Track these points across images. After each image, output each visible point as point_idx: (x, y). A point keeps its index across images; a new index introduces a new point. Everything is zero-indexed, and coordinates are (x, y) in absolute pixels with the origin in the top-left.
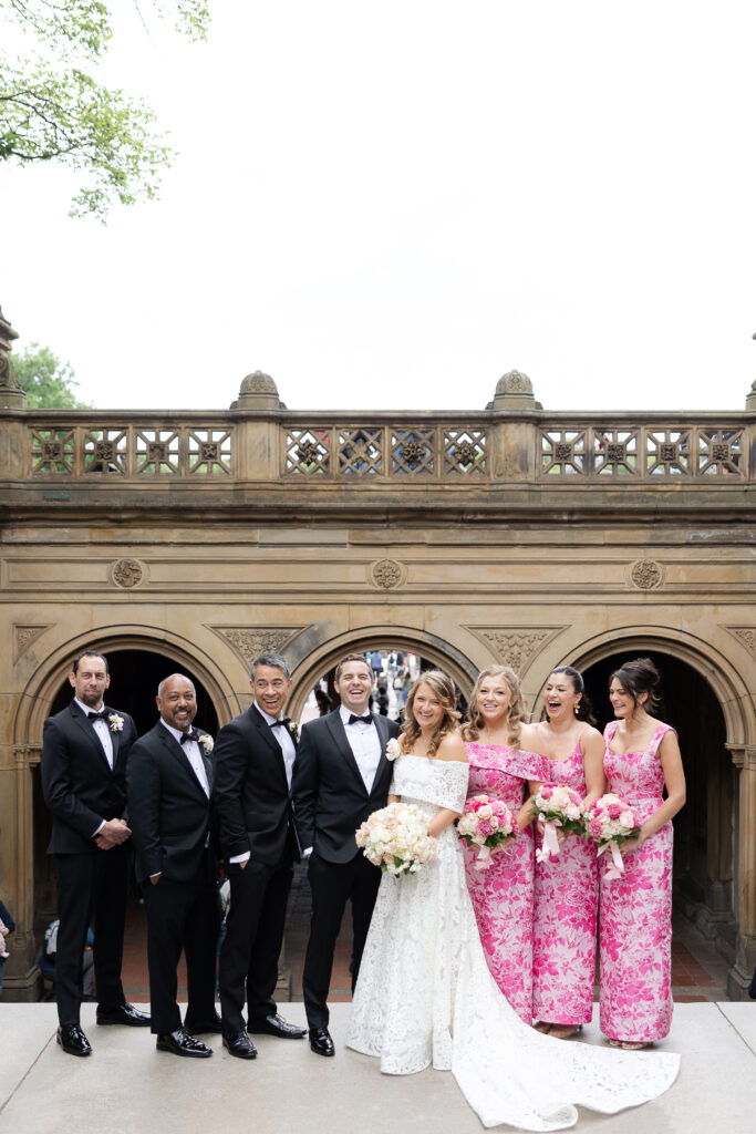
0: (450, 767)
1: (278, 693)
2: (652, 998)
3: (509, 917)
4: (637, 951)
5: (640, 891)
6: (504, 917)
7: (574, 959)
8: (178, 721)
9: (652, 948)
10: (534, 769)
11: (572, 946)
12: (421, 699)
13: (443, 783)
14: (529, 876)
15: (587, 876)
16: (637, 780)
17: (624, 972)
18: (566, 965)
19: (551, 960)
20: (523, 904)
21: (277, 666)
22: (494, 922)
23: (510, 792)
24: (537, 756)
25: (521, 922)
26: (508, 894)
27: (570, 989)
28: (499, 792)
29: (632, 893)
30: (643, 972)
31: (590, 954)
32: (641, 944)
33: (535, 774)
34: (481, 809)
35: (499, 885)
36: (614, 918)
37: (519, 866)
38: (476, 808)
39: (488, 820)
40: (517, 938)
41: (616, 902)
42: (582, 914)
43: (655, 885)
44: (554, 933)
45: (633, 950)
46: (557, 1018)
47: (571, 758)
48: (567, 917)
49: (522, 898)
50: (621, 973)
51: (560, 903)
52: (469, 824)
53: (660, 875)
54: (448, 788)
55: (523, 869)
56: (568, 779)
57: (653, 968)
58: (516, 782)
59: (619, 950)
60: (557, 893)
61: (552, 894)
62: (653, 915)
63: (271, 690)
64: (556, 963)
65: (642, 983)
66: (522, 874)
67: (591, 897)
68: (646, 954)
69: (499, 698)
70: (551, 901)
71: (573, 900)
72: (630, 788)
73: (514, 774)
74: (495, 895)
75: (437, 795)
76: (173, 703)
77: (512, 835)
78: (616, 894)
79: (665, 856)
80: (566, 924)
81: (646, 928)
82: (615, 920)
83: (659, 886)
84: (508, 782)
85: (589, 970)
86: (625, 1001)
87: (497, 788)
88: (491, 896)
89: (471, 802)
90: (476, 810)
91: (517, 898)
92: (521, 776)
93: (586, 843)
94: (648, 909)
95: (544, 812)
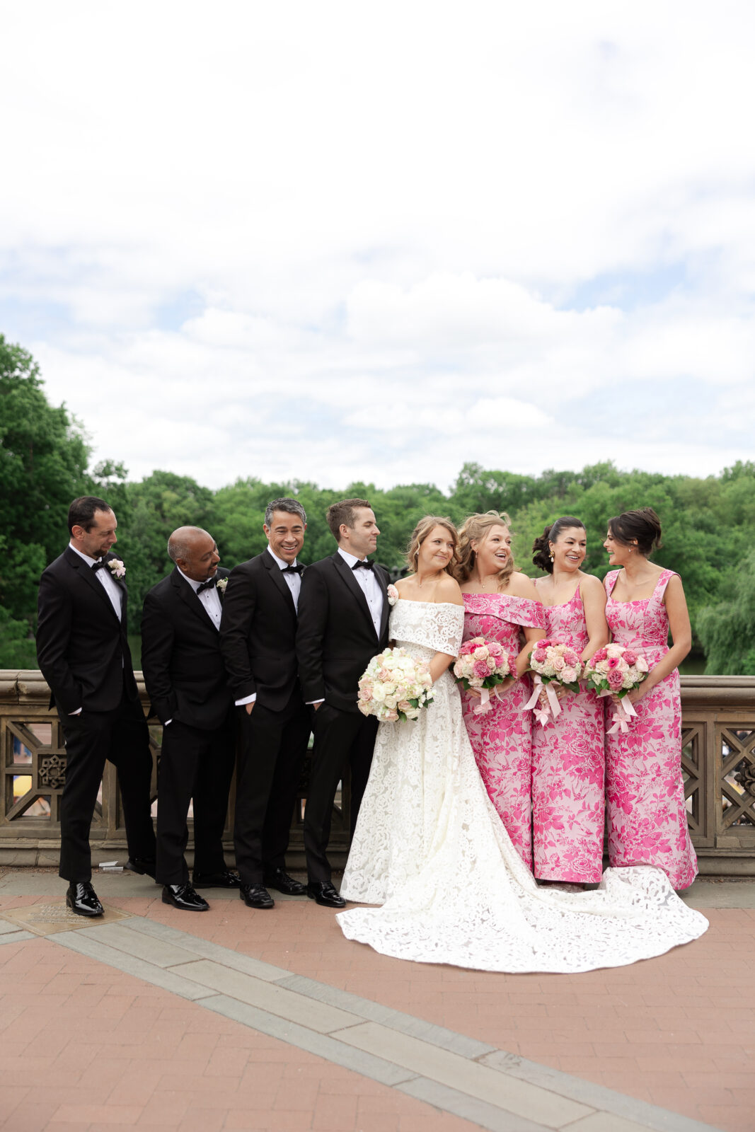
0: (442, 609)
1: (297, 540)
2: (669, 849)
3: (506, 768)
4: (652, 802)
5: (652, 741)
6: (501, 768)
7: (580, 812)
9: (667, 798)
11: (578, 797)
13: (434, 624)
14: (525, 726)
15: (592, 725)
16: (642, 627)
17: (640, 824)
18: (572, 818)
19: (555, 814)
20: (520, 754)
22: (492, 773)
23: (505, 639)
24: (530, 602)
25: (519, 773)
26: (504, 744)
27: (576, 844)
28: (495, 637)
29: (643, 744)
30: (659, 824)
31: (598, 807)
32: (655, 795)
34: (477, 650)
35: (495, 736)
36: (624, 771)
37: (515, 716)
39: (485, 661)
40: (515, 790)
41: (626, 753)
42: (588, 764)
43: (666, 734)
44: (559, 784)
45: (647, 802)
46: (564, 875)
47: (569, 603)
48: (572, 767)
49: (519, 749)
50: (636, 826)
51: (565, 752)
52: (465, 667)
53: (671, 723)
54: (439, 630)
55: (519, 719)
56: (568, 623)
57: (669, 819)
58: (510, 628)
59: (633, 802)
60: (561, 743)
61: (556, 743)
62: (666, 764)
63: (290, 538)
64: (561, 817)
65: (659, 835)
66: (519, 724)
68: (661, 805)
70: (555, 751)
71: (578, 749)
72: (634, 637)
73: (508, 619)
74: (492, 745)
75: (428, 637)
78: (624, 745)
79: (674, 703)
80: (572, 774)
81: (660, 778)
82: (626, 772)
83: (670, 735)
84: (503, 628)
85: (596, 824)
86: (642, 854)
88: (487, 747)
89: (467, 644)
90: (472, 651)
91: (514, 749)
92: (514, 621)
94: (661, 759)
95: (539, 674)
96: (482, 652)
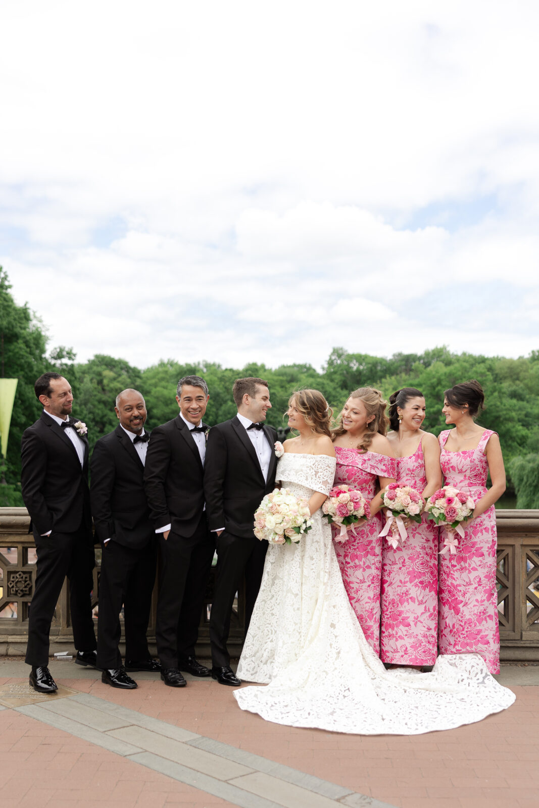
0: (319, 459)
1: (200, 407)
2: (488, 643)
3: (363, 582)
4: (474, 606)
5: (475, 559)
6: (358, 581)
7: (422, 613)
8: (134, 427)
9: (486, 603)
10: (384, 468)
11: (421, 603)
13: (312, 470)
14: (378, 550)
15: (431, 548)
16: (469, 471)
17: (465, 623)
18: (416, 618)
19: (404, 615)
20: (374, 572)
21: (200, 387)
22: (351, 585)
23: (364, 485)
24: (386, 458)
25: (372, 585)
26: (362, 563)
27: (420, 637)
28: (356, 484)
29: (468, 561)
30: (480, 623)
31: (434, 609)
32: (477, 600)
33: (385, 471)
34: (341, 495)
35: (355, 557)
36: (454, 582)
37: (370, 542)
38: (338, 494)
39: (346, 504)
40: (369, 598)
41: (455, 569)
42: (427, 578)
43: (486, 553)
44: (406, 594)
45: (471, 605)
46: (410, 660)
47: (414, 455)
48: (416, 581)
49: (373, 567)
50: (463, 624)
51: (410, 570)
52: (331, 506)
53: (490, 545)
54: (316, 475)
55: (373, 544)
56: (413, 471)
57: (487, 619)
58: (369, 477)
59: (460, 606)
60: (408, 562)
61: (403, 562)
62: (486, 577)
63: (194, 404)
64: (408, 618)
65: (479, 632)
66: (373, 548)
67: (434, 564)
68: (482, 608)
69: (355, 417)
70: (403, 568)
71: (421, 567)
72: (462, 478)
73: (368, 470)
74: (352, 564)
75: (307, 479)
76: (129, 414)
77: (364, 517)
78: (454, 563)
79: (492, 530)
80: (416, 586)
81: (481, 587)
82: (455, 583)
83: (489, 554)
84: (364, 476)
85: (434, 622)
87: (355, 481)
88: (349, 565)
90: (338, 496)
91: (369, 567)
92: (373, 472)
93: (429, 522)
94: (482, 572)
95: (390, 510)
96: (345, 497)
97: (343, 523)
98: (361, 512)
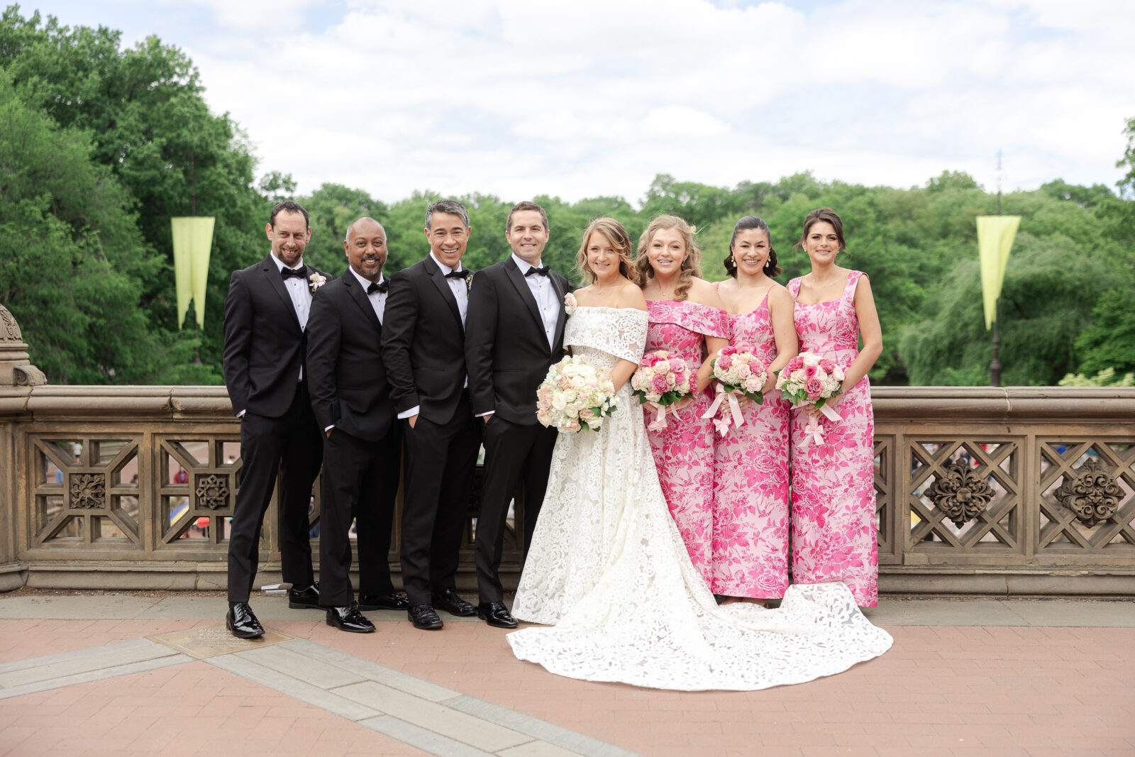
0: (624, 314)
1: (457, 243)
2: (861, 564)
3: (688, 483)
4: (844, 515)
5: (845, 450)
6: (683, 483)
7: (765, 529)
8: (367, 270)
9: (860, 510)
10: (712, 324)
11: (763, 514)
12: (595, 249)
13: (615, 330)
14: (708, 440)
15: (777, 440)
16: (834, 328)
17: (831, 538)
18: (756, 535)
19: (740, 530)
20: (703, 469)
21: (457, 214)
22: (673, 488)
23: (688, 349)
24: (714, 310)
25: (702, 488)
26: (686, 458)
27: (762, 561)
28: (677, 349)
29: (835, 453)
30: (851, 538)
31: (782, 523)
32: (847, 507)
33: (714, 329)
34: (658, 363)
35: (677, 449)
36: (816, 483)
37: (698, 429)
38: (654, 361)
39: (665, 375)
40: (697, 505)
41: (817, 465)
42: (772, 480)
43: (859, 442)
44: (743, 501)
45: (840, 514)
46: (749, 591)
47: (755, 312)
48: (757, 484)
49: (702, 463)
50: (827, 540)
51: (749, 468)
52: (644, 378)
53: (864, 432)
54: (620, 336)
55: (702, 432)
56: (752, 334)
57: (862, 532)
58: (693, 338)
59: (825, 515)
60: (745, 459)
61: (740, 459)
62: (859, 474)
63: (449, 240)
64: (746, 533)
65: (850, 550)
66: (701, 437)
67: (782, 462)
68: (854, 518)
69: (675, 253)
70: (739, 467)
71: (763, 465)
72: (826, 340)
73: (691, 328)
74: (674, 460)
75: (608, 342)
76: (360, 250)
77: (689, 394)
78: (816, 457)
79: (867, 410)
80: (756, 491)
81: (853, 489)
82: (818, 484)
83: (864, 444)
84: (686, 337)
85: (782, 540)
86: (832, 568)
88: (669, 461)
90: (653, 364)
91: (696, 463)
92: (697, 330)
93: (776, 405)
94: (854, 469)
95: (722, 383)
96: (663, 366)
97: (661, 402)
98: (684, 388)
